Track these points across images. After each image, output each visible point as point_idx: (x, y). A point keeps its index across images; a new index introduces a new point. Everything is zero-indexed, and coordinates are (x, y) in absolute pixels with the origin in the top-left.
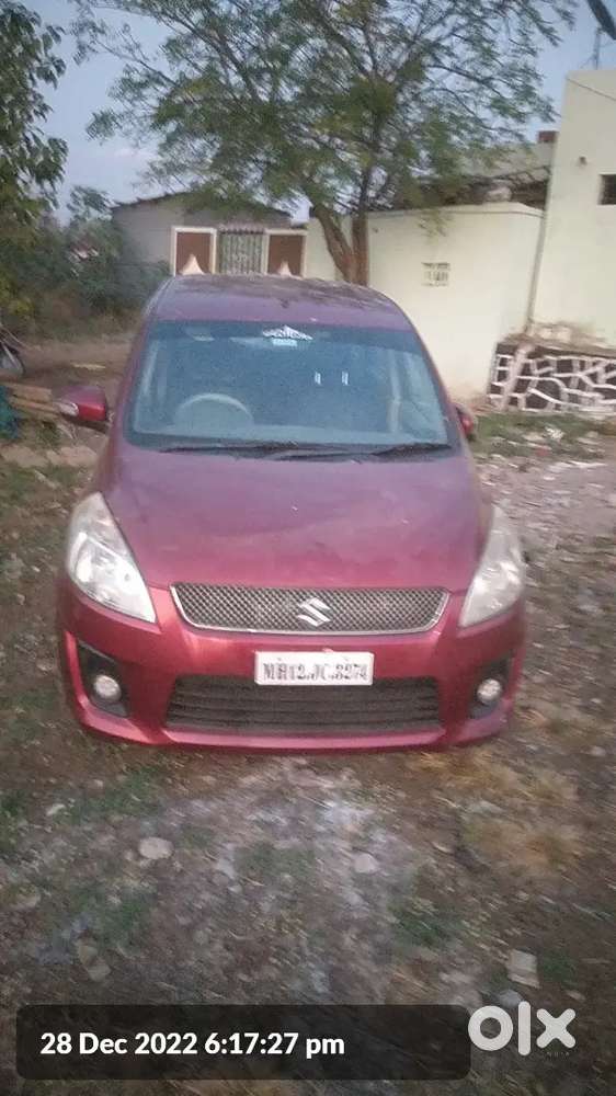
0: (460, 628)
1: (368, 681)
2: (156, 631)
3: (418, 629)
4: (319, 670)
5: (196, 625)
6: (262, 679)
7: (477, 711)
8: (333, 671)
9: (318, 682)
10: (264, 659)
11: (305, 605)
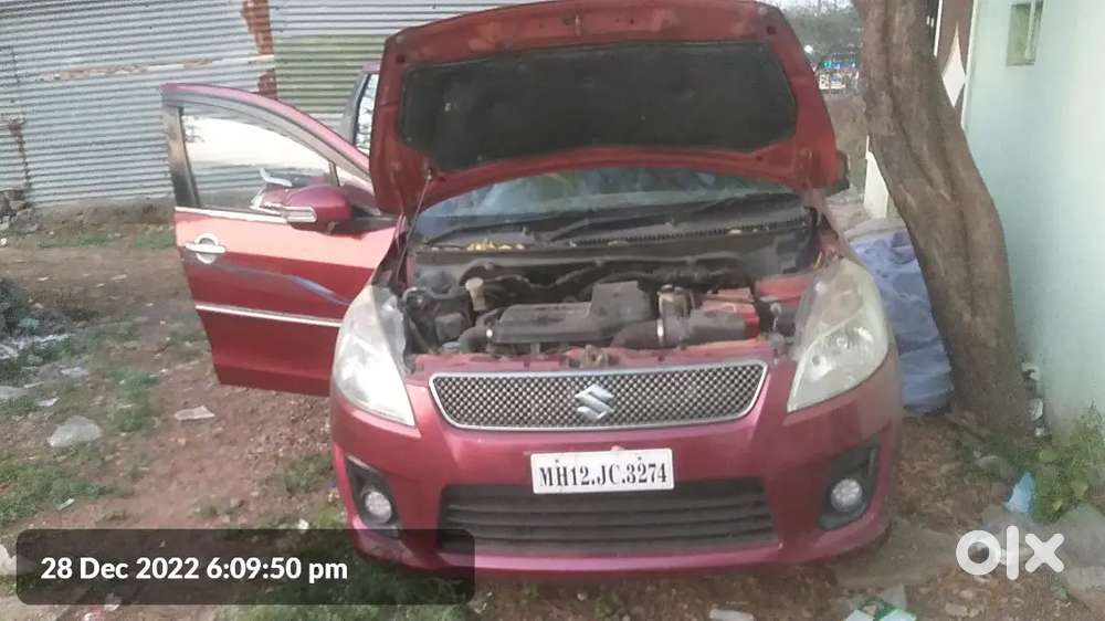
0: (786, 414)
1: (669, 484)
2: (416, 434)
3: (729, 417)
4: (606, 473)
5: (457, 425)
6: (539, 487)
7: (829, 521)
8: (625, 474)
9: (608, 487)
10: (539, 461)
11: (583, 395)
